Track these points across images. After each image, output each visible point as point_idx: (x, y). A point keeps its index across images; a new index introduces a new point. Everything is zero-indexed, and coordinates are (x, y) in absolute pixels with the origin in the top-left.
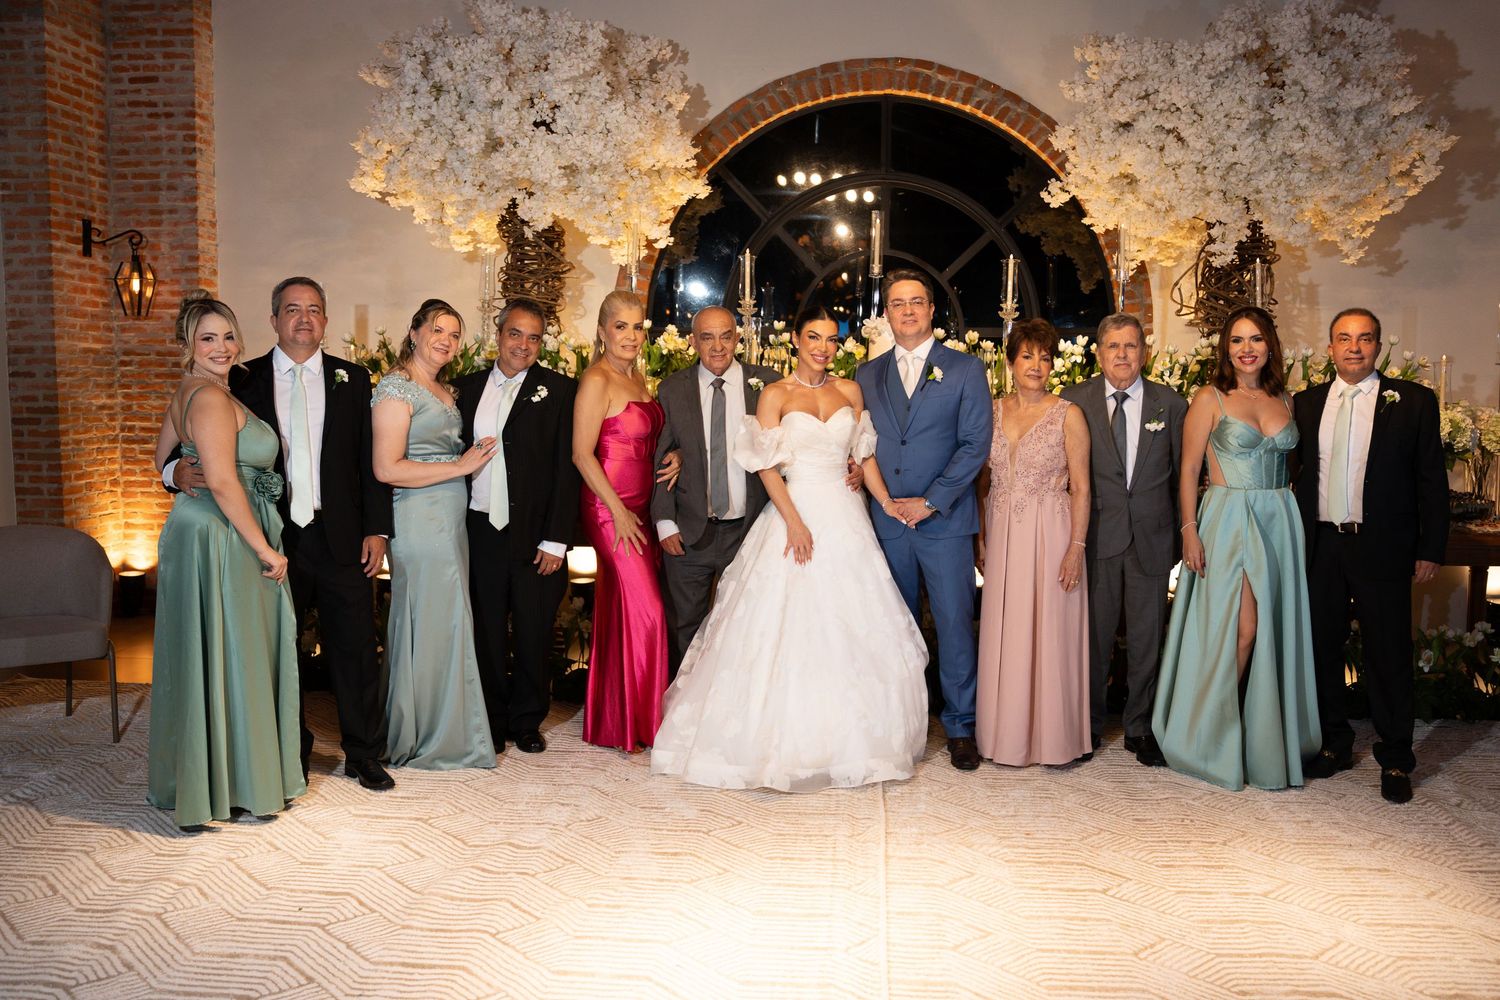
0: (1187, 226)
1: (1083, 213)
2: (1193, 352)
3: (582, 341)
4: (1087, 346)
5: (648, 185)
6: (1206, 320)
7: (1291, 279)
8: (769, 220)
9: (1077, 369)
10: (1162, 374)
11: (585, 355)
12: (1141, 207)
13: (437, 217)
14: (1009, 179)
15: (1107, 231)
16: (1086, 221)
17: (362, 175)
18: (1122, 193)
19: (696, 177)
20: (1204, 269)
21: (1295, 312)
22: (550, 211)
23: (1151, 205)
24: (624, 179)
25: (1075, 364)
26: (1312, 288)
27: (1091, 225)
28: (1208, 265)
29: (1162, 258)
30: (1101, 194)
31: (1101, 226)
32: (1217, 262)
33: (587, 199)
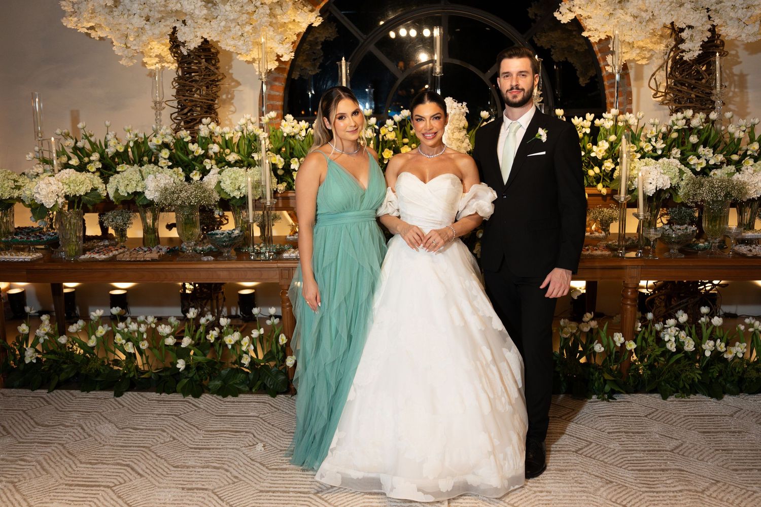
0: (660, 33)
1: (581, 29)
2: (670, 123)
3: (226, 129)
4: (593, 122)
5: (268, 11)
6: (675, 101)
7: (728, 72)
8: (365, 40)
9: (586, 138)
10: (650, 141)
11: (227, 139)
12: (629, 19)
13: (124, 42)
14: (529, 10)
15: (601, 40)
16: (585, 34)
17: (71, 16)
18: (615, 9)
19: (312, 11)
20: (672, 65)
21: (731, 94)
22: (199, 34)
23: (635, 17)
24: (251, 8)
25: (585, 134)
26: (742, 77)
27: (590, 36)
28: (675, 62)
29: (639, 58)
30: (599, 12)
31: (596, 36)
32: (687, 57)
33: (223, 23)
